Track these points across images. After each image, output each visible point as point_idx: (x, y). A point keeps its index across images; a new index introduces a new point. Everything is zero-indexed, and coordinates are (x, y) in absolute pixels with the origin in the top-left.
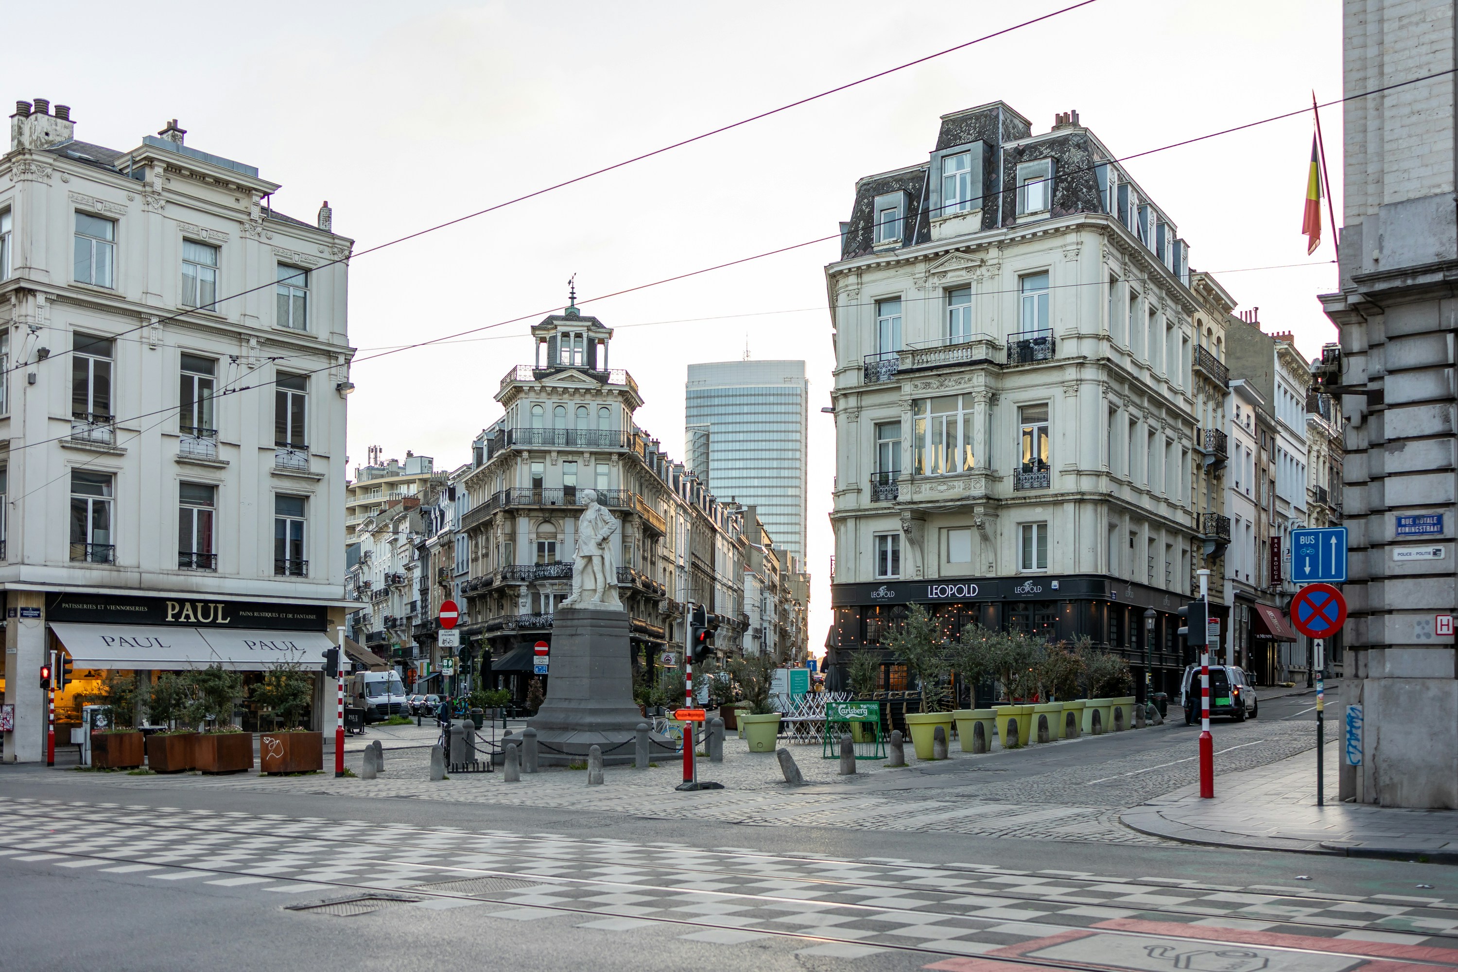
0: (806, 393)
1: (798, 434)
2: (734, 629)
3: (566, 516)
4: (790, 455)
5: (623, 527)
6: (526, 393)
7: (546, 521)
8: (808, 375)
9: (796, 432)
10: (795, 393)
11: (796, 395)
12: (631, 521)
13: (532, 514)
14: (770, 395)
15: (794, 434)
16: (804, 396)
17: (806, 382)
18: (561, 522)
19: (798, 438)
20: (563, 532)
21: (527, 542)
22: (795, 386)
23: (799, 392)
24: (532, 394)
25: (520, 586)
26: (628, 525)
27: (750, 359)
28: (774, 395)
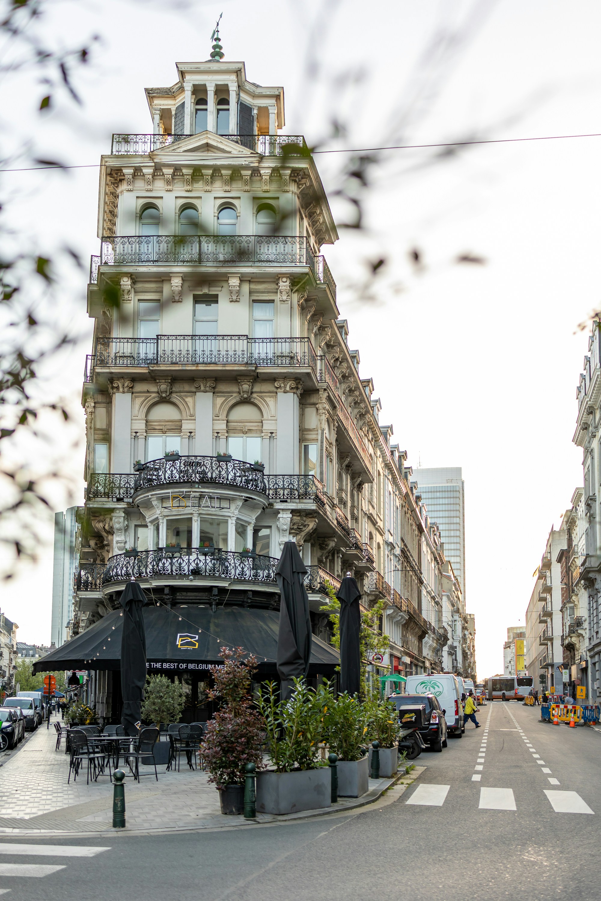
0: (463, 490)
1: (458, 519)
2: (438, 640)
3: (198, 388)
4: (452, 533)
5: (302, 415)
6: (129, 183)
7: (164, 400)
8: (464, 478)
9: (456, 517)
10: (455, 489)
11: (456, 491)
12: (315, 404)
13: (140, 387)
14: (437, 492)
15: (455, 519)
16: (461, 492)
17: (463, 483)
18: (189, 400)
19: (458, 521)
20: (192, 417)
21: (127, 436)
22: (455, 485)
23: (458, 489)
24: (140, 184)
25: (112, 510)
26: (310, 412)
27: (421, 468)
28: (439, 492)
